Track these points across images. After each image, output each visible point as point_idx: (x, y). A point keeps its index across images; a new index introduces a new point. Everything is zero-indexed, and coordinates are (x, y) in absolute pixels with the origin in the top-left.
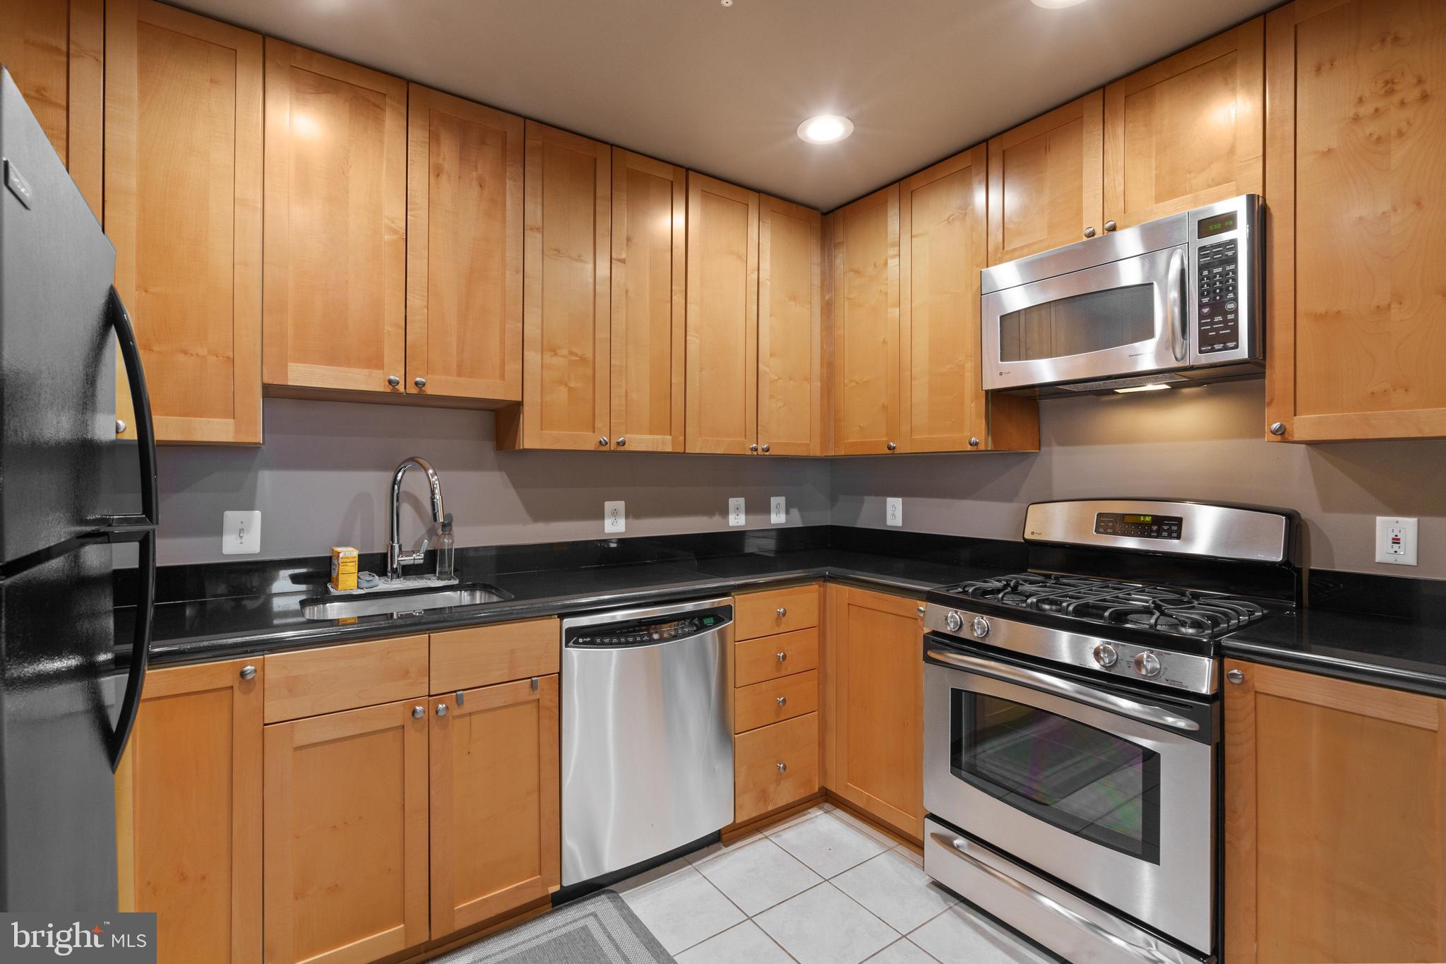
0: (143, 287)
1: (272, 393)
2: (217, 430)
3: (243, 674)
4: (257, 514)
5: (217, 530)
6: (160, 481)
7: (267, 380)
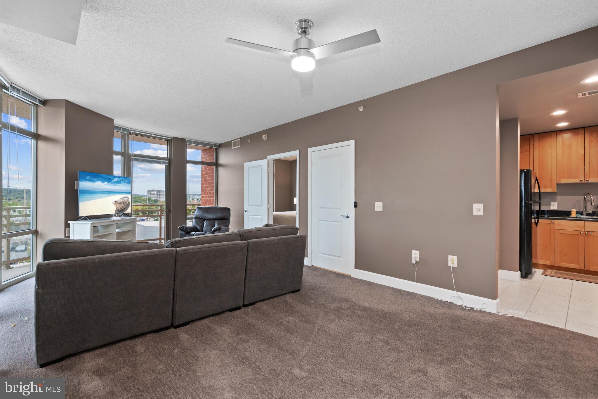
0: (539, 172)
1: (557, 184)
2: (549, 190)
3: (552, 222)
4: (557, 203)
5: (550, 205)
6: (542, 197)
7: (557, 182)
